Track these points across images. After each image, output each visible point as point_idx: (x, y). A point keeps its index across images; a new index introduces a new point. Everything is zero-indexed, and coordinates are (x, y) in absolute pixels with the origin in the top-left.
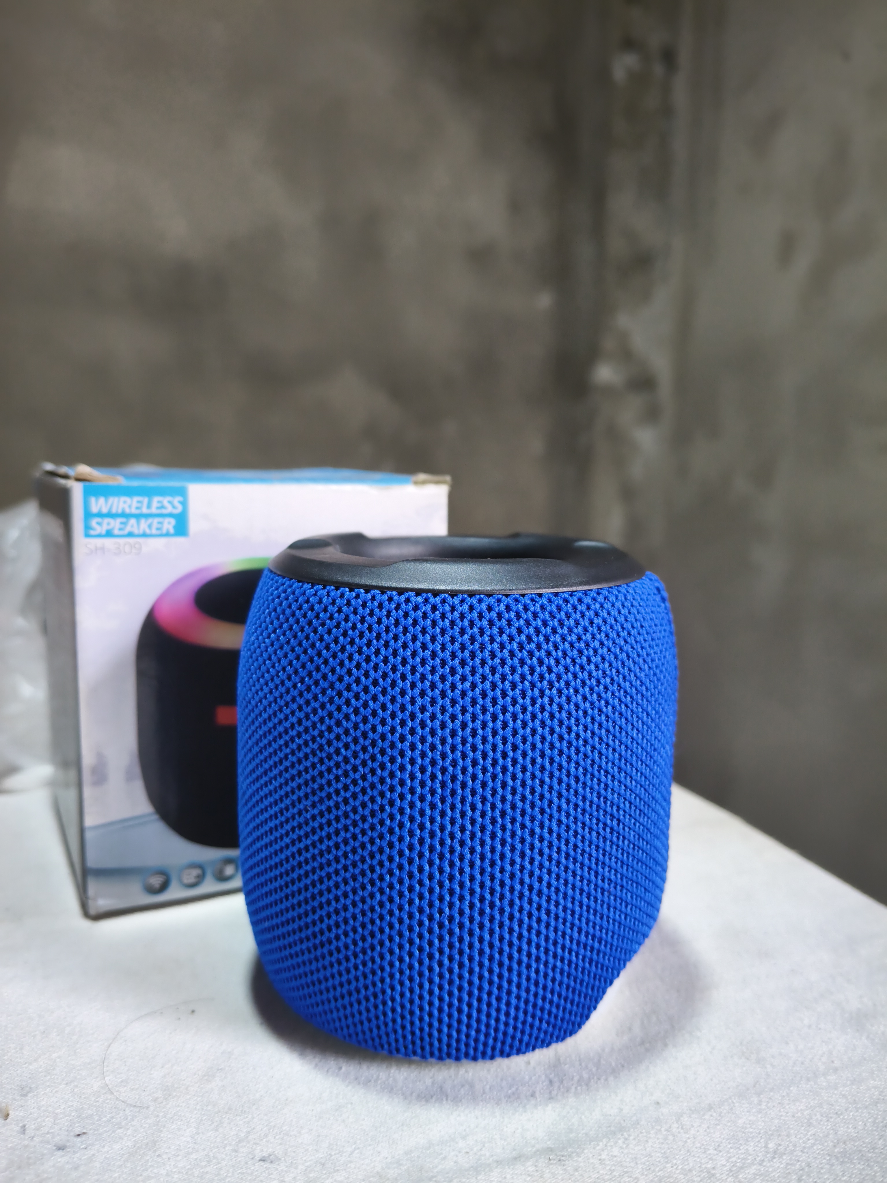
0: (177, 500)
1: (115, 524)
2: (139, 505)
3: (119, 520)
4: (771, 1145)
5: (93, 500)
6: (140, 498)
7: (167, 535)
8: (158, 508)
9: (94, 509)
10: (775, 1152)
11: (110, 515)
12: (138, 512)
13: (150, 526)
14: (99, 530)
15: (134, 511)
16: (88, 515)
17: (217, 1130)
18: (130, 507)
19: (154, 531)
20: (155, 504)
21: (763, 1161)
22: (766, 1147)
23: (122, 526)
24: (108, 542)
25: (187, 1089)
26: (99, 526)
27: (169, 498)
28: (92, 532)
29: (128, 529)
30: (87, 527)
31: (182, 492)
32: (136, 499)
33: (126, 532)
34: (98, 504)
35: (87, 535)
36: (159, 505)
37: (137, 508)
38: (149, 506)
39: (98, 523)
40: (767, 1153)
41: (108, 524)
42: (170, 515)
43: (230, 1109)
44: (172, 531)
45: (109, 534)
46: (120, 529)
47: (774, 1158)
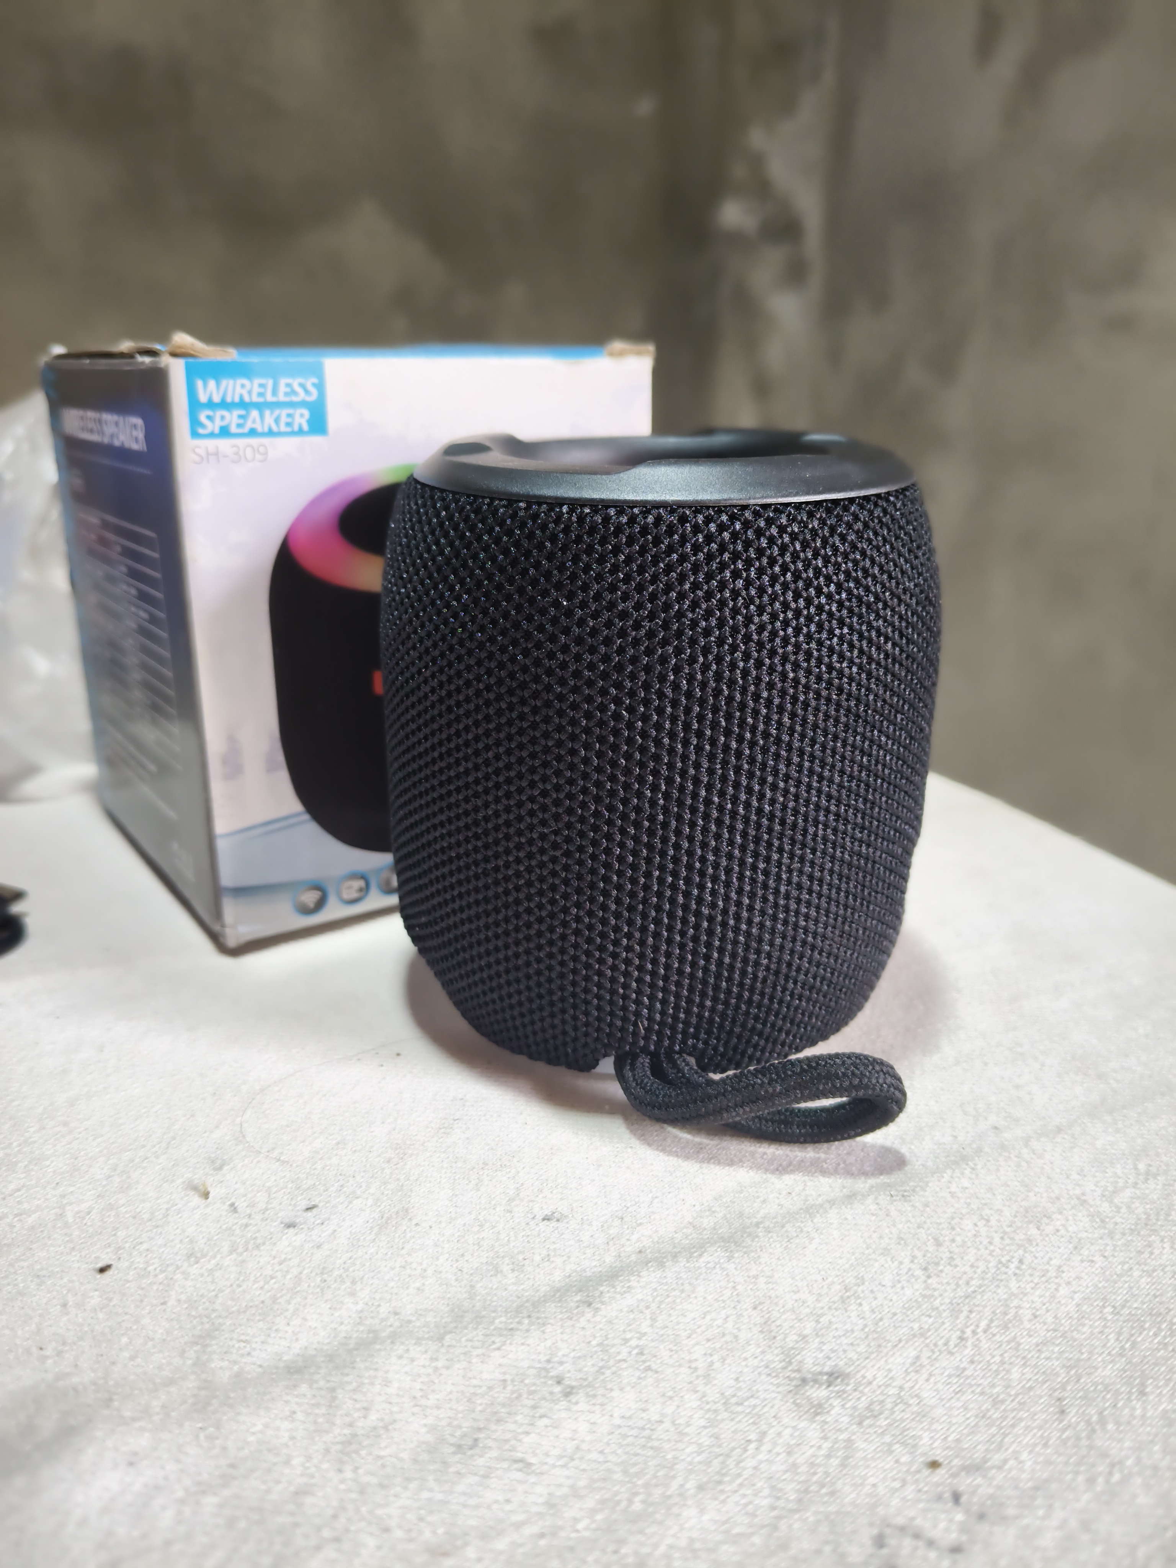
0: (310, 383)
1: (232, 418)
2: (262, 390)
3: (237, 413)
4: (1142, 1166)
5: (200, 384)
6: (263, 381)
7: (301, 432)
8: (286, 394)
9: (203, 398)
10: (1147, 1173)
11: (224, 405)
12: (261, 400)
13: (277, 421)
14: (210, 427)
15: (255, 399)
16: (195, 405)
17: (478, 1190)
18: (250, 392)
19: (283, 428)
20: (282, 389)
21: (1136, 1183)
22: (1136, 1168)
23: (241, 421)
24: (224, 445)
25: (423, 1144)
26: (211, 422)
27: (301, 380)
28: (201, 431)
29: (249, 425)
30: (195, 423)
31: (318, 372)
32: (257, 382)
33: (246, 430)
34: (208, 390)
35: (195, 434)
36: (288, 390)
37: (260, 394)
38: (275, 392)
39: (209, 418)
40: (1138, 1174)
41: (223, 418)
42: (303, 404)
43: (485, 1164)
44: (306, 427)
45: (224, 432)
46: (239, 426)
47: (1147, 1180)
